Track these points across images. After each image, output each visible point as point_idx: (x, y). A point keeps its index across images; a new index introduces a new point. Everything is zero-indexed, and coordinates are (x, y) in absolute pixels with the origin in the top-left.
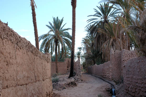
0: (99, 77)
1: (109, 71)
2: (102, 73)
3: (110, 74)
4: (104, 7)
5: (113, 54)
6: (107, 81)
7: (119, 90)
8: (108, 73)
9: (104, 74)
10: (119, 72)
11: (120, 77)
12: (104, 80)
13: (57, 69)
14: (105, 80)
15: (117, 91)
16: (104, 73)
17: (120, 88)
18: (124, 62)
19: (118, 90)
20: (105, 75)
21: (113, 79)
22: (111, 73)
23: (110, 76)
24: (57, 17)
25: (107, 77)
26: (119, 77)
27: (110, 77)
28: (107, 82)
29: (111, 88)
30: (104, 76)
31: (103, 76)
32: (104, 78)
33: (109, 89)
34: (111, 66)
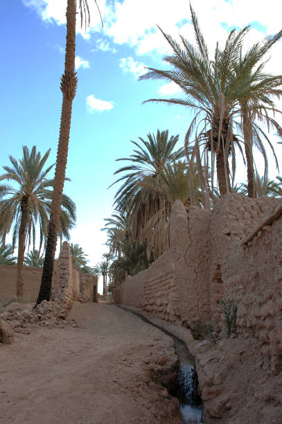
0: (135, 309)
1: (167, 287)
2: (143, 298)
3: (170, 297)
4: (155, 142)
5: (181, 219)
6: (158, 322)
7: (223, 377)
8: (163, 292)
9: (148, 301)
10: (204, 288)
11: (206, 308)
12: (148, 318)
13: (20, 285)
14: (151, 321)
15: (210, 384)
16: (150, 296)
17: (231, 367)
18: (229, 238)
19: (217, 381)
20: (151, 301)
21: (179, 317)
22: (173, 294)
23: (167, 304)
24: (34, 148)
25: (158, 309)
26: (202, 308)
27: (169, 308)
28: (155, 326)
29: (175, 359)
30: (149, 308)
31: (143, 307)
32: (148, 311)
33: (162, 363)
34: (173, 265)
